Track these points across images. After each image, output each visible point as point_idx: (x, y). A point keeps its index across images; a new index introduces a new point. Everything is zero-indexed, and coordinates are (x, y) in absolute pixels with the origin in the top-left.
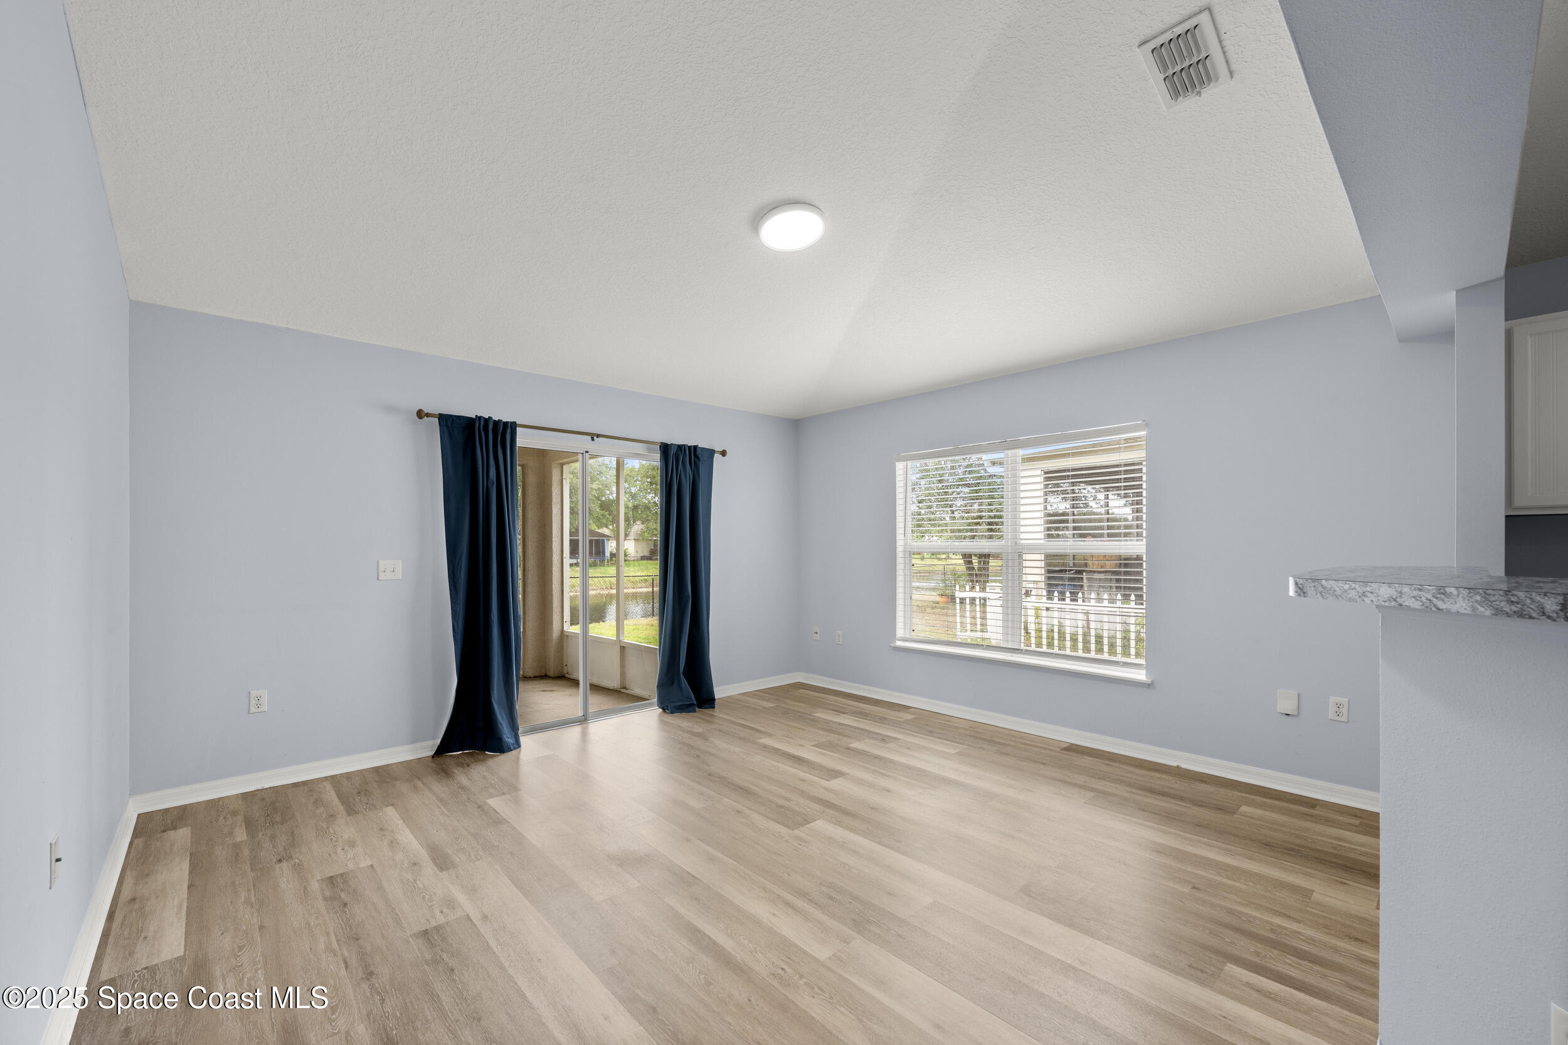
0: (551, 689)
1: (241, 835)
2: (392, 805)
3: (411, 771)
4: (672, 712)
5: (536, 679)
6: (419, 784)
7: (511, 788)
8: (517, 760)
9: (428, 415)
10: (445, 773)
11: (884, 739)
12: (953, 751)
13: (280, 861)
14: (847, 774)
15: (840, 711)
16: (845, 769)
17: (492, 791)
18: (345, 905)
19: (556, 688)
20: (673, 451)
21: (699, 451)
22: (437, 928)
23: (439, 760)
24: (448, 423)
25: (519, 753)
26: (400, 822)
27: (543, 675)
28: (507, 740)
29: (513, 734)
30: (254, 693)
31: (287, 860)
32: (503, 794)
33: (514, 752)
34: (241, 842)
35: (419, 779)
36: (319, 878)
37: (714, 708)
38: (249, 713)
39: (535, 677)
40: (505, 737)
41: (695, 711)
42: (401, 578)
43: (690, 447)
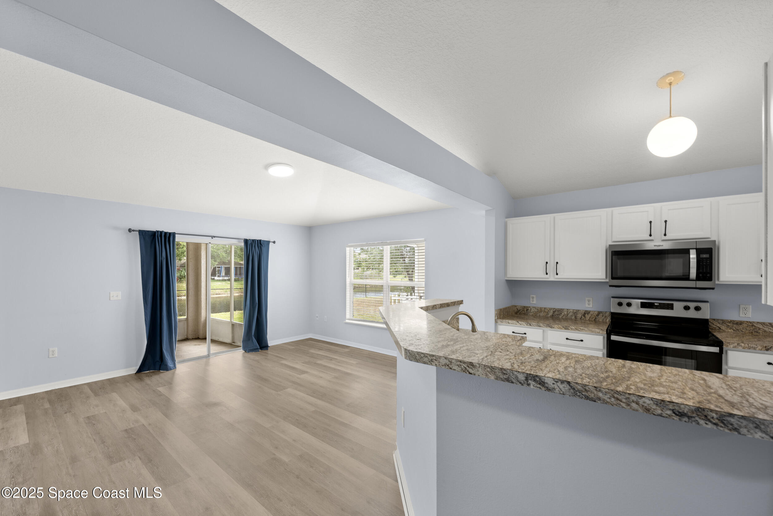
0: (199, 344)
1: (47, 405)
2: (115, 392)
3: (125, 379)
4: (248, 352)
5: (193, 340)
6: (128, 384)
7: (170, 384)
8: (174, 373)
9: (134, 231)
10: (141, 379)
11: (331, 359)
12: (355, 363)
13: (66, 413)
14: (309, 372)
15: (320, 349)
16: (308, 370)
17: (160, 385)
18: (94, 424)
19: (201, 344)
20: (249, 242)
21: (262, 242)
22: (131, 429)
23: (138, 375)
24: (143, 234)
25: (175, 371)
26: (118, 398)
27: (197, 337)
28: (170, 365)
29: (173, 363)
30: (51, 349)
31: (69, 413)
32: (165, 386)
33: (173, 370)
34: (48, 408)
35: (128, 382)
36: (83, 417)
37: (268, 350)
38: (49, 357)
39: (193, 339)
40: (169, 364)
41: (259, 351)
42: (120, 299)
43: (258, 240)
